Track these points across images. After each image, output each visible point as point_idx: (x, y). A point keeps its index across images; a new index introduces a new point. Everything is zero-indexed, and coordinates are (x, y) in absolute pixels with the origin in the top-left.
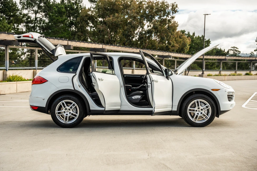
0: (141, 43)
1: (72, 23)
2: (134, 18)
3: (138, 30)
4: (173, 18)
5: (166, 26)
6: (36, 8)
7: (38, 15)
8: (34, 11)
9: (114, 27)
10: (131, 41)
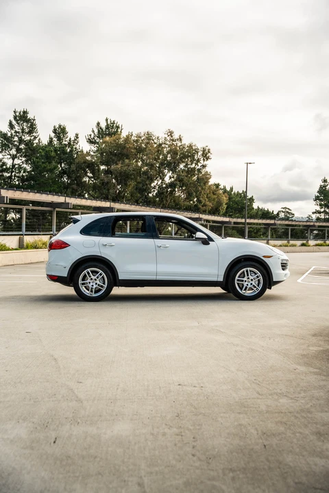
0: (161, 200)
1: (64, 172)
2: (151, 166)
3: (156, 182)
4: (204, 166)
5: (195, 178)
6: (14, 152)
7: (17, 161)
8: (10, 155)
9: (123, 178)
10: (147, 197)
